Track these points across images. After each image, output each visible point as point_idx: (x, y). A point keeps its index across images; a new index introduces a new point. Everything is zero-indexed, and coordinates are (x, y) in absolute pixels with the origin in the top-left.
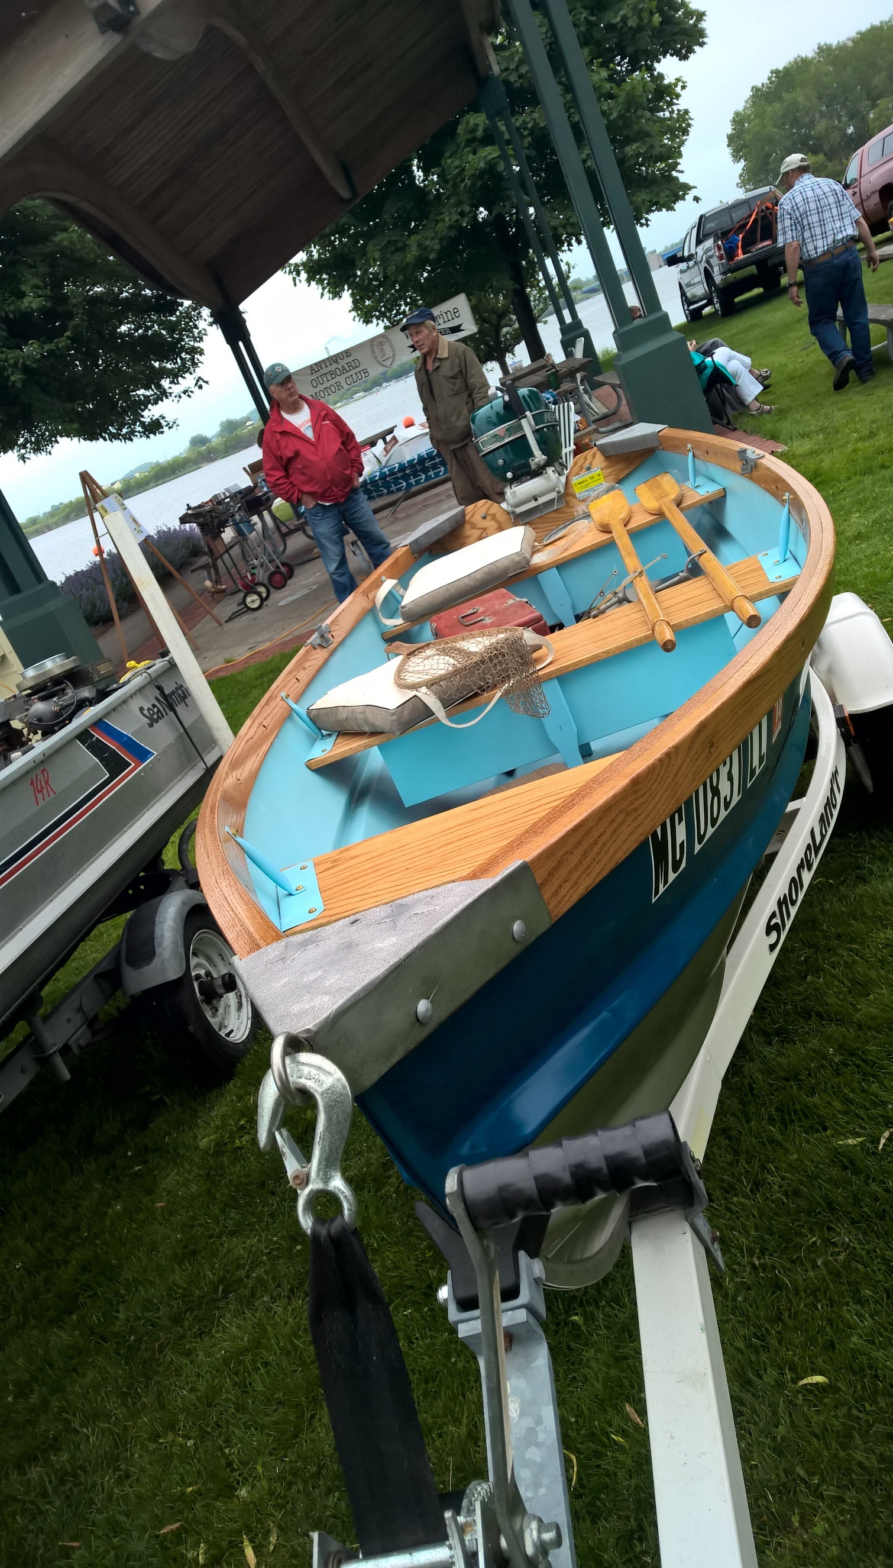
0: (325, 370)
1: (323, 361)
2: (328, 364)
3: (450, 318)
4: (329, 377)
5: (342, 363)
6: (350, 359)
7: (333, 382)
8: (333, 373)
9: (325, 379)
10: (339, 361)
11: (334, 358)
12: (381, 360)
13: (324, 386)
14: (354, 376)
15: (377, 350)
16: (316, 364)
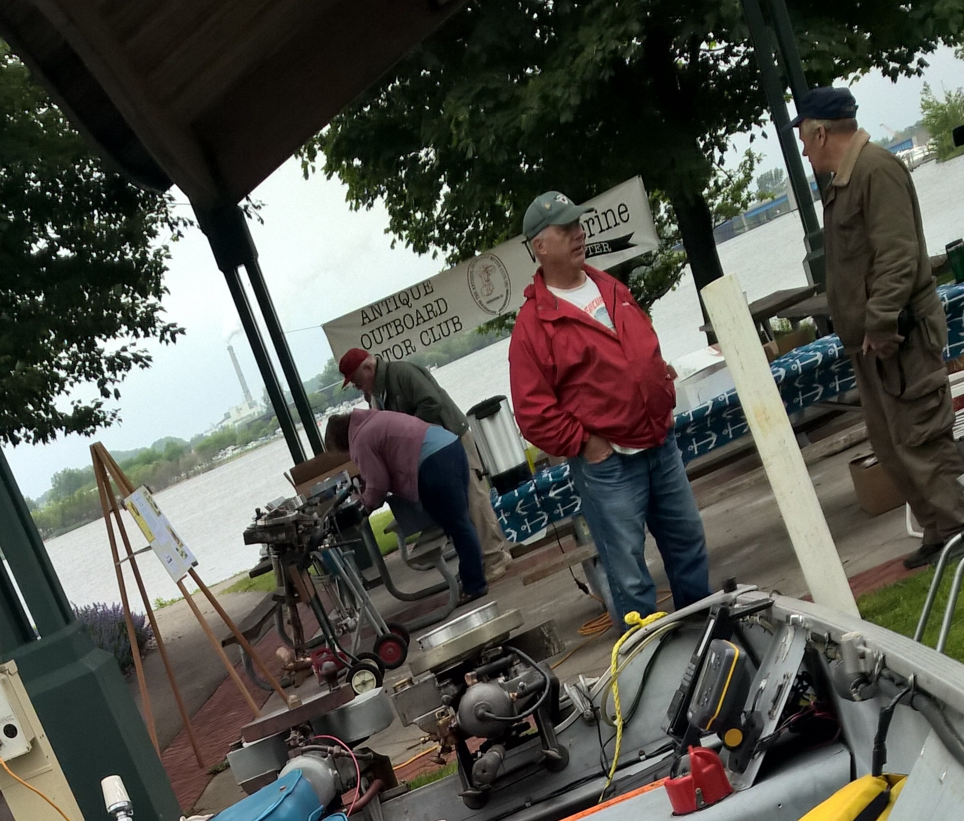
0: (386, 319)
1: (385, 301)
2: (392, 307)
3: (612, 223)
4: (393, 332)
5: (417, 305)
6: (430, 299)
7: (398, 340)
8: (399, 324)
9: (385, 335)
10: (411, 301)
11: (403, 297)
12: (484, 302)
13: (385, 346)
14: (437, 331)
15: (478, 282)
16: (371, 307)
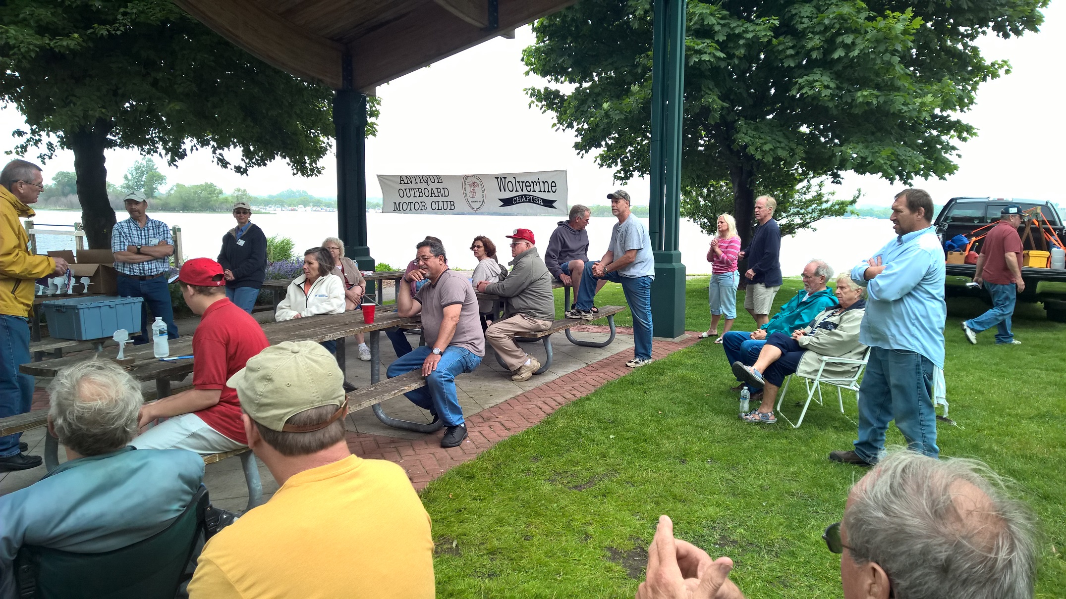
0: (414, 185)
1: (415, 177)
2: (418, 181)
5: (432, 186)
6: (440, 186)
7: (419, 200)
8: (421, 192)
11: (425, 178)
12: (470, 200)
13: (410, 200)
14: (441, 204)
15: (469, 189)
16: (407, 176)
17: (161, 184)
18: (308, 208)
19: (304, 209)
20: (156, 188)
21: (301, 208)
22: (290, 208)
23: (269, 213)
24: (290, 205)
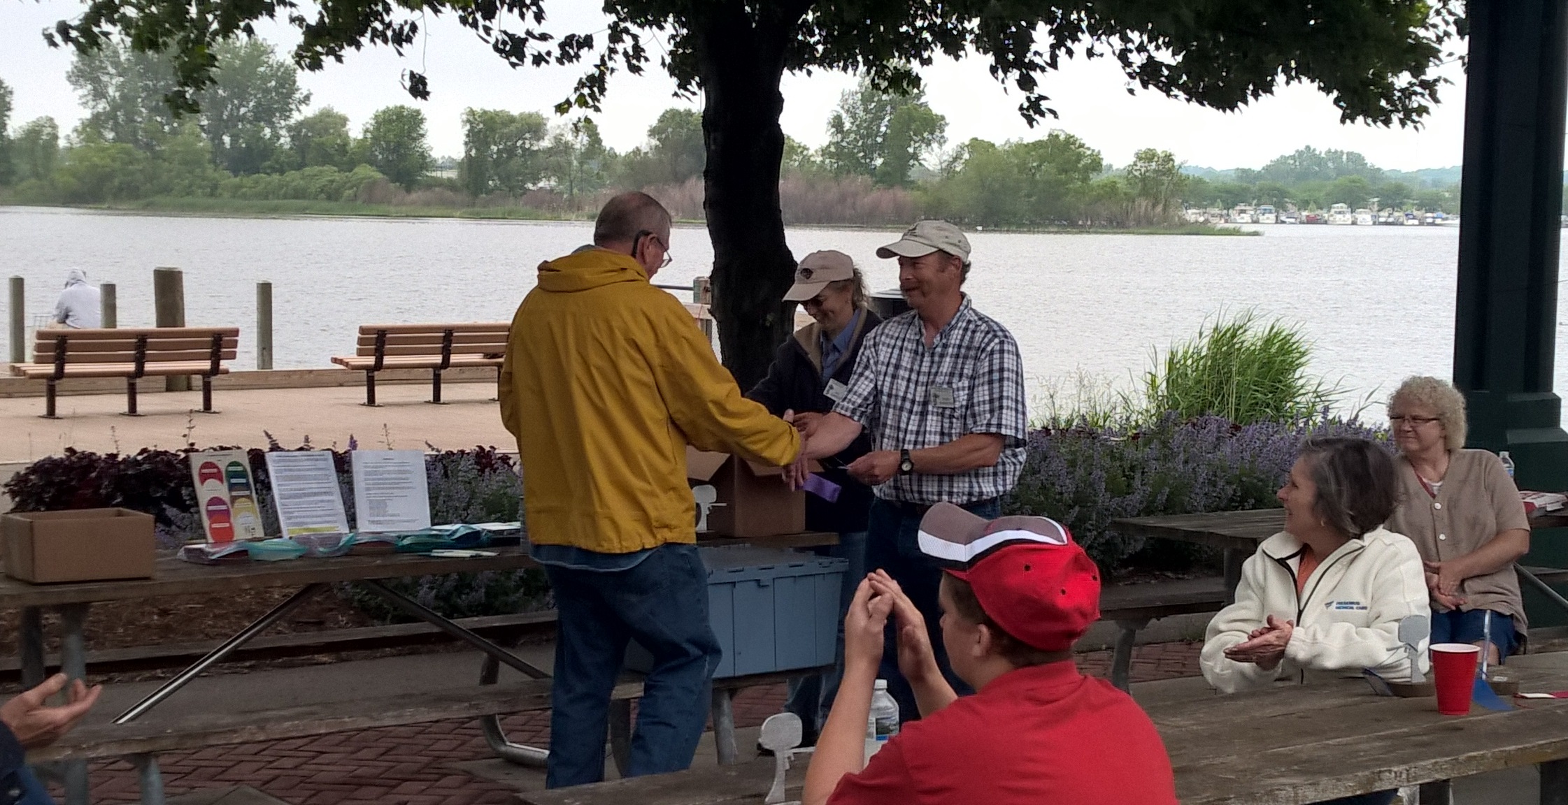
17: (929, 144)
18: (1364, 216)
19: (1348, 217)
20: (915, 156)
21: (1340, 214)
22: (1305, 213)
23: (1236, 232)
24: (1304, 205)
